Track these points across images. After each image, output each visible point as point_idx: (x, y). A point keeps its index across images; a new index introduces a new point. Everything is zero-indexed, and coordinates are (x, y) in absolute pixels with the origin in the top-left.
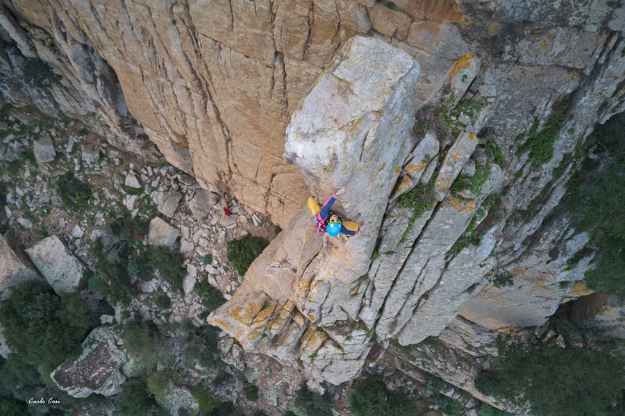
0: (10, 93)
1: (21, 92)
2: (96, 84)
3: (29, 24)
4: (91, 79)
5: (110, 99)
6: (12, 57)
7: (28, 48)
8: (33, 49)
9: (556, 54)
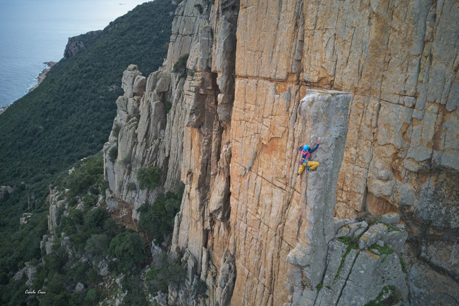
0: (182, 297)
1: (186, 300)
2: (223, 289)
3: (212, 263)
4: (223, 286)
5: (224, 301)
6: (195, 279)
7: (205, 274)
8: (206, 276)
9: (452, 264)
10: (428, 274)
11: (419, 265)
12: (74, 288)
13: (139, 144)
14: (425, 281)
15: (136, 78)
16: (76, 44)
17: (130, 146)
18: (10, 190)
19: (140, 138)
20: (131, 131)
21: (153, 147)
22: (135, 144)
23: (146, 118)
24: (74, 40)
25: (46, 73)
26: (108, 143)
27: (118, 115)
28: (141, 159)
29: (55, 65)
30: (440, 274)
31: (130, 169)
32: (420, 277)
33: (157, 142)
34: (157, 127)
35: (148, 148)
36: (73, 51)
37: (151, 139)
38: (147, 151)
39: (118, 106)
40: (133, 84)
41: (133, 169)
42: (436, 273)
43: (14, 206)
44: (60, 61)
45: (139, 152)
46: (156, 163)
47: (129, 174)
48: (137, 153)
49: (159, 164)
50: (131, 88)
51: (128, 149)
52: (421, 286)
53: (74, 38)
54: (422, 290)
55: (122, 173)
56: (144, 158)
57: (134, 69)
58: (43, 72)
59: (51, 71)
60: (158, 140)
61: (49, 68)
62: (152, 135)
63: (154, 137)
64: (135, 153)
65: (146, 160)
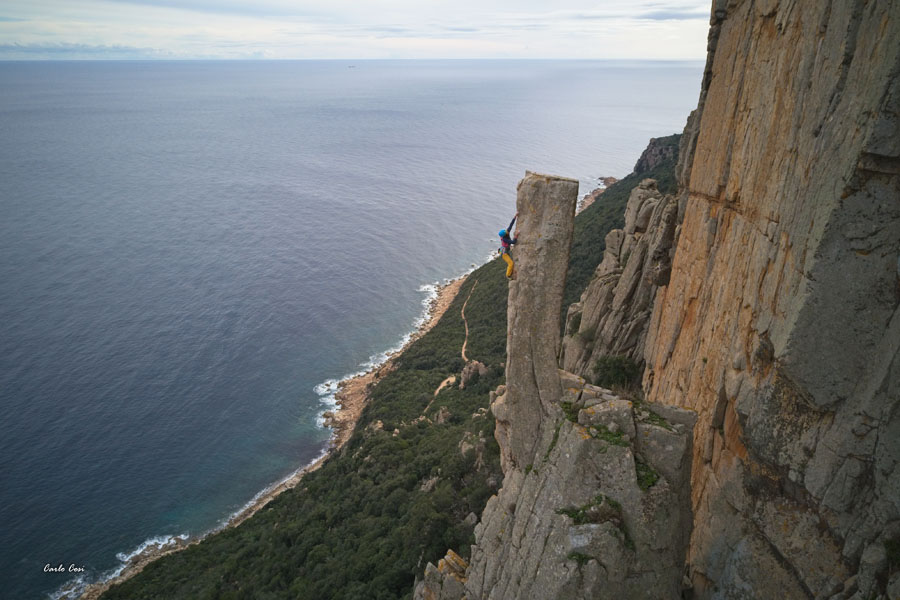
9: (793, 546)
10: (763, 558)
11: (754, 540)
12: (464, 517)
13: (614, 313)
14: (755, 570)
15: (646, 201)
16: (661, 151)
17: (598, 313)
18: (483, 370)
19: (617, 304)
20: (606, 288)
21: (634, 323)
22: (607, 310)
23: (634, 269)
24: (660, 144)
25: (596, 195)
26: (578, 304)
27: (605, 261)
28: (610, 340)
29: (615, 184)
30: (782, 566)
31: (590, 352)
32: (748, 561)
33: (642, 315)
34: (650, 290)
35: (625, 323)
36: (651, 162)
37: (635, 307)
38: (622, 328)
39: (607, 244)
40: (639, 210)
41: (595, 353)
42: (776, 562)
43: (479, 397)
44: (626, 178)
45: (609, 327)
46: (631, 353)
47: (586, 360)
48: (606, 328)
49: (636, 356)
50: (634, 218)
51: (594, 317)
52: (747, 577)
53: (659, 139)
54: (747, 587)
55: (576, 355)
56: (614, 339)
57: (651, 186)
58: (593, 193)
59: (606, 194)
60: (646, 312)
61: (605, 187)
62: (637, 302)
63: (641, 306)
64: (603, 328)
65: (617, 344)
